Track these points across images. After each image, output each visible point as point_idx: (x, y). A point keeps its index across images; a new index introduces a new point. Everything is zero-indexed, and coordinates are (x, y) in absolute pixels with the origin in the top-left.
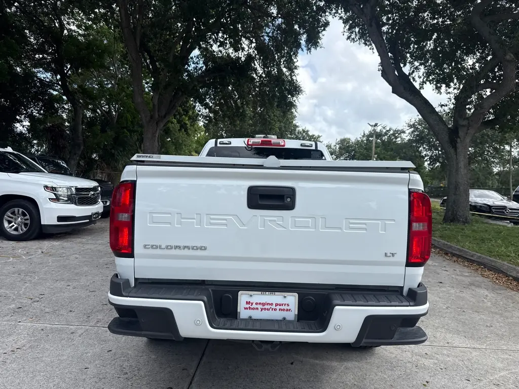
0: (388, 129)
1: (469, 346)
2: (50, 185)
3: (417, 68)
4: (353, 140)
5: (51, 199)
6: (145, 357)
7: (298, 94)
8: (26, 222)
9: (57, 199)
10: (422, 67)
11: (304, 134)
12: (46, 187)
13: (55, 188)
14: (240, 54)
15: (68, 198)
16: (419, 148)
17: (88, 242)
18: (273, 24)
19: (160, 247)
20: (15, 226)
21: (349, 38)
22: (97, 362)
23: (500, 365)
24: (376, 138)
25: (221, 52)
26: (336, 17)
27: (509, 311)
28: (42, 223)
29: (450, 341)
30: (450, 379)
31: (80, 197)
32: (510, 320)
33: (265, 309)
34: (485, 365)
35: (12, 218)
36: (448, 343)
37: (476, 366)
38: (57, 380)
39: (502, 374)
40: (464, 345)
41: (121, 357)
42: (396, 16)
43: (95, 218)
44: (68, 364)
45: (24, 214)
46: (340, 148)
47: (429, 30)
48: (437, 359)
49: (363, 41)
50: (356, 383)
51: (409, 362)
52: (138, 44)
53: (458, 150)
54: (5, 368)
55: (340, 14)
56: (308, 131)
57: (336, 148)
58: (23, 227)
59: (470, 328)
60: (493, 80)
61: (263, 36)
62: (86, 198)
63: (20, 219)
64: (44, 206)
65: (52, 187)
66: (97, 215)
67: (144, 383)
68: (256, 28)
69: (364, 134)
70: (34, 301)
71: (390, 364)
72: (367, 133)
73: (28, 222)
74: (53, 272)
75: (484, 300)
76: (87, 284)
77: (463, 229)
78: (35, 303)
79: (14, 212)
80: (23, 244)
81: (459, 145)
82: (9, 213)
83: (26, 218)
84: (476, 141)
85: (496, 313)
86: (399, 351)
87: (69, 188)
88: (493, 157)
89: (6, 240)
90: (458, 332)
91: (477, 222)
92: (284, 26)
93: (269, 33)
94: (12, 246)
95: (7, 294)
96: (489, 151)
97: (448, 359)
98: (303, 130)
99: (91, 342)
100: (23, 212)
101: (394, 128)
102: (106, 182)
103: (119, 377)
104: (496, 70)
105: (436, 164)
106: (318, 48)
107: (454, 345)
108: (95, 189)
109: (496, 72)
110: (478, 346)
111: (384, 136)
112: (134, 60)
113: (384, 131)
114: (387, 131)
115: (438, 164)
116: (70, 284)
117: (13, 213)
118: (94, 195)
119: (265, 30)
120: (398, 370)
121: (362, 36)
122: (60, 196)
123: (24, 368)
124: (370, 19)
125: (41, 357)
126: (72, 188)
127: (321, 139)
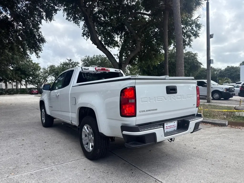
4: (56, 66)
19: (144, 111)
21: (67, 19)
33: (170, 128)
46: (50, 70)
57: (48, 70)
69: (61, 64)
101: (74, 62)
106: (52, 21)
114: (72, 62)
127: (40, 65)
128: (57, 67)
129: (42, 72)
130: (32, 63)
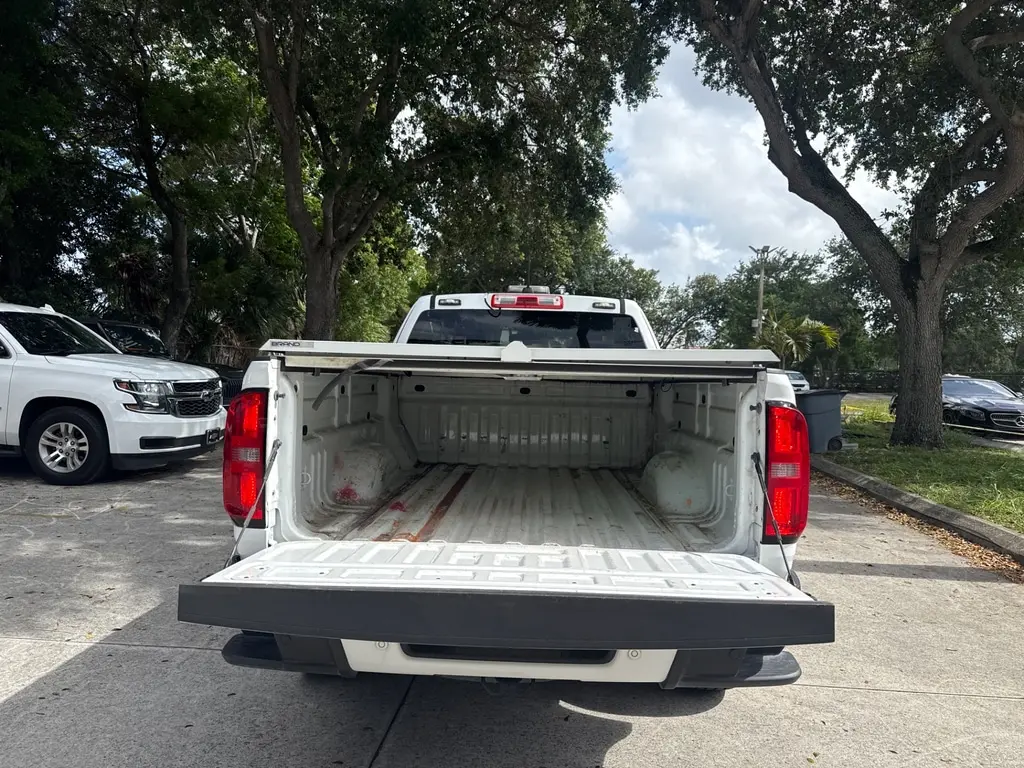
0: (790, 256)
1: (905, 688)
2: (125, 378)
3: (841, 140)
4: (722, 279)
5: (128, 405)
6: (297, 706)
7: (609, 192)
8: (81, 449)
9: (139, 405)
10: (851, 138)
11: (624, 268)
12: (118, 382)
13: (135, 384)
14: (494, 113)
15: (159, 402)
16: (853, 294)
17: (198, 487)
18: (557, 54)
20: (62, 456)
21: (707, 81)
22: (207, 715)
23: (959, 724)
24: (766, 274)
25: (457, 109)
26: (680, 39)
27: (996, 622)
28: (112, 452)
29: (870, 678)
30: (859, 749)
31: (184, 401)
32: (994, 639)
34: (930, 724)
35: (55, 441)
36: (866, 682)
37: (912, 726)
38: (135, 748)
39: (960, 741)
40: (897, 686)
41: (252, 706)
42: (799, 36)
43: (212, 440)
44: (156, 719)
45: (77, 435)
46: (695, 295)
47: (866, 64)
48: (841, 712)
49: (736, 87)
50: (681, 756)
51: (786, 717)
52: (294, 100)
53: (919, 304)
54: (42, 724)
55: (689, 34)
56: (631, 262)
57: (688, 295)
58: (76, 457)
59: (913, 654)
60: (991, 161)
61: (538, 78)
62: (196, 402)
63: (69, 443)
64: (116, 419)
65: (130, 383)
66: (215, 435)
67: (292, 753)
68: (526, 62)
69: (742, 267)
70: (96, 602)
71: (749, 721)
72: (748, 264)
73: (86, 448)
74: (132, 546)
75: (950, 599)
76: (195, 569)
77: (927, 459)
78: (98, 606)
79: (59, 430)
80: (76, 491)
81: (921, 293)
82: (48, 433)
83: (81, 441)
84: (967, 279)
85: (968, 625)
86: (770, 697)
87: (162, 384)
88: (1001, 312)
89: (43, 483)
90: (888, 662)
91: (958, 443)
92: (581, 58)
93: (551, 71)
94: (54, 494)
95: (47, 588)
96: (994, 300)
97: (862, 712)
98: (621, 260)
99: (198, 677)
100: (75, 430)
101: (800, 255)
102: (235, 369)
103: (246, 743)
104: (999, 141)
105: (887, 325)
106: (650, 98)
107: (878, 686)
108: (211, 384)
109: (998, 146)
110: (923, 688)
111: (783, 270)
112: (285, 129)
113: (783, 260)
114: (789, 260)
115: (891, 325)
116: (163, 568)
117: (57, 432)
118: (209, 395)
119: (543, 65)
120: (764, 730)
121: (733, 76)
122: (146, 398)
123: (75, 725)
124: (742, 48)
125: (107, 706)
126: (168, 384)
127: (657, 278)
128: (723, 281)
129: (664, 305)
130: (632, 270)
